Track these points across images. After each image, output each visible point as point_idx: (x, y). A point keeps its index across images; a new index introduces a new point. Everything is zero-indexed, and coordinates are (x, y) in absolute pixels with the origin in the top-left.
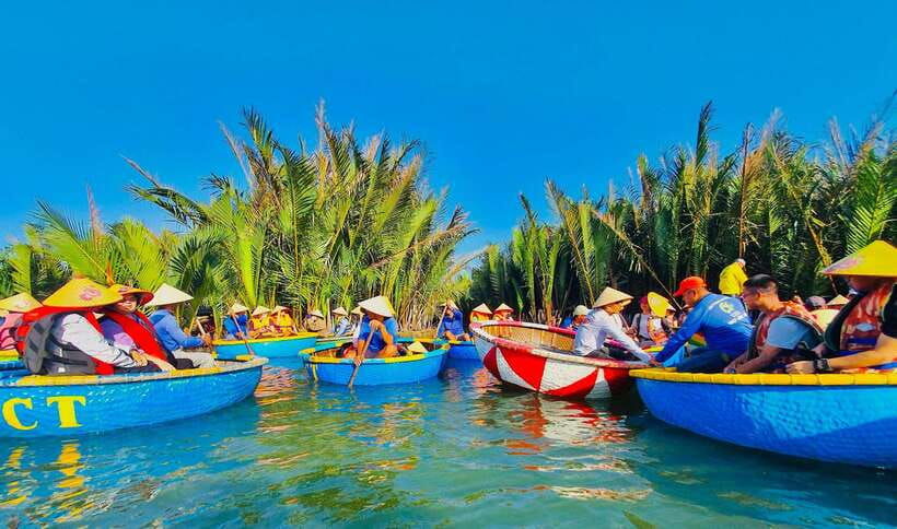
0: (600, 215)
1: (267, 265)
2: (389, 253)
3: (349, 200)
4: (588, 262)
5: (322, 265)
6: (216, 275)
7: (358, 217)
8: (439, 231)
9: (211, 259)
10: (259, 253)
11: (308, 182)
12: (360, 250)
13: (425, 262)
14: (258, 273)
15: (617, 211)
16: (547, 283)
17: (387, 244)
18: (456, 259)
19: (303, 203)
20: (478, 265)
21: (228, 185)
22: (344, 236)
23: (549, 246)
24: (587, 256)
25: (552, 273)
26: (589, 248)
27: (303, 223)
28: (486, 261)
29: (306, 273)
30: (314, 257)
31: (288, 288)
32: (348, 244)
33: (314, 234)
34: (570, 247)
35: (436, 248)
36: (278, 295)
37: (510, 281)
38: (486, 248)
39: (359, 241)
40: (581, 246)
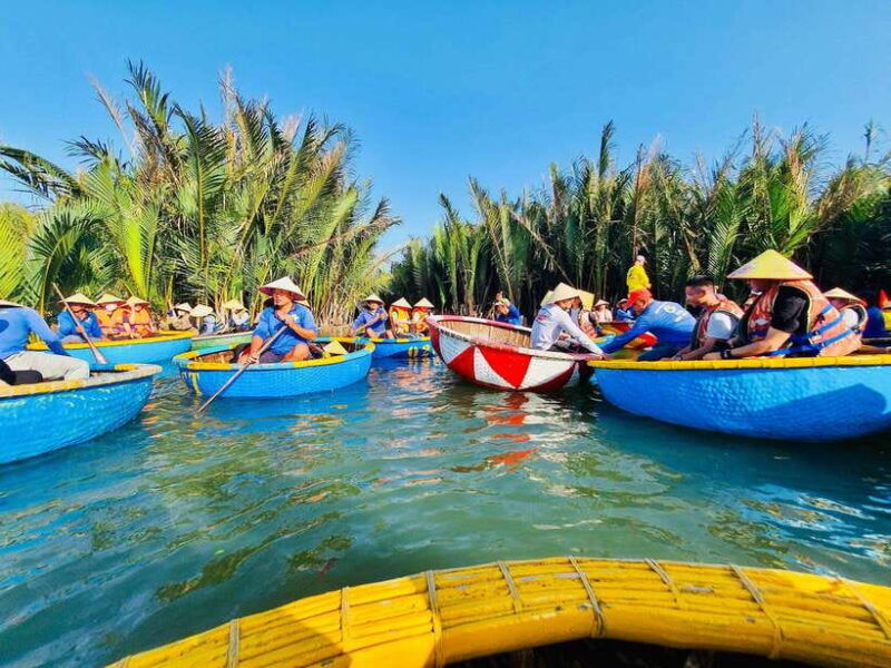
0: (518, 216)
1: (162, 247)
2: (310, 244)
3: (265, 183)
4: (507, 260)
5: (234, 253)
6: (95, 260)
7: (275, 201)
8: (362, 223)
9: (88, 240)
10: (151, 236)
11: (219, 158)
12: (279, 240)
13: (347, 254)
14: (149, 257)
15: (531, 213)
16: (469, 279)
17: (307, 235)
18: (378, 251)
19: (212, 182)
20: (400, 259)
21: (105, 153)
22: (259, 222)
23: (471, 243)
24: (506, 254)
25: (474, 269)
26: (508, 247)
27: (211, 205)
28: (409, 257)
29: (213, 261)
30: (223, 243)
31: (190, 279)
32: (263, 232)
33: (222, 218)
34: (491, 245)
35: (359, 241)
36: (176, 287)
37: (433, 275)
38: (408, 242)
39: (276, 228)
40: (501, 245)
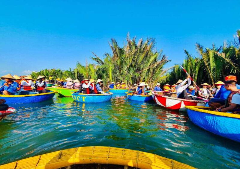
0: (219, 54)
1: (114, 72)
2: (143, 69)
3: (132, 56)
5: (126, 72)
6: (104, 75)
7: (135, 60)
8: (159, 61)
9: (103, 71)
10: (113, 70)
11: (123, 53)
12: (135, 68)
13: (154, 71)
14: (113, 74)
15: (226, 52)
16: (195, 77)
17: (142, 67)
18: (164, 69)
19: (122, 58)
20: (171, 71)
22: (131, 65)
23: (196, 64)
24: (212, 68)
26: (213, 65)
27: (121, 63)
28: (174, 70)
29: (122, 74)
30: (124, 70)
31: (118, 78)
32: (132, 67)
33: (124, 65)
35: (157, 67)
36: (116, 79)
37: (182, 76)
38: (174, 66)
39: (135, 66)
